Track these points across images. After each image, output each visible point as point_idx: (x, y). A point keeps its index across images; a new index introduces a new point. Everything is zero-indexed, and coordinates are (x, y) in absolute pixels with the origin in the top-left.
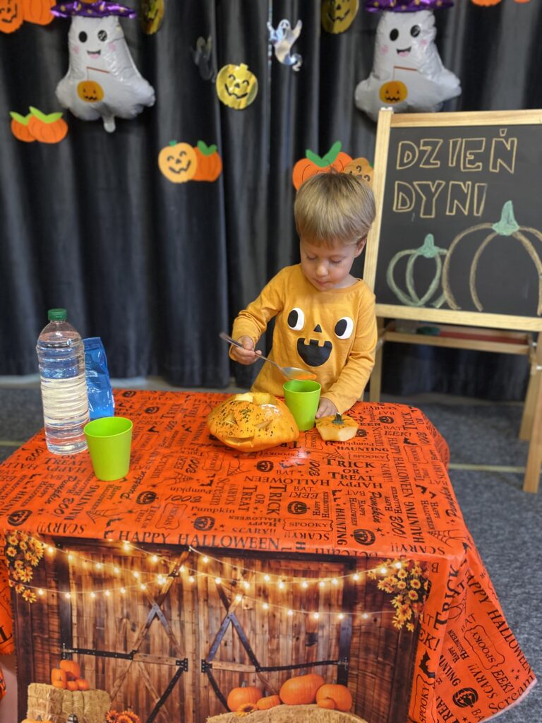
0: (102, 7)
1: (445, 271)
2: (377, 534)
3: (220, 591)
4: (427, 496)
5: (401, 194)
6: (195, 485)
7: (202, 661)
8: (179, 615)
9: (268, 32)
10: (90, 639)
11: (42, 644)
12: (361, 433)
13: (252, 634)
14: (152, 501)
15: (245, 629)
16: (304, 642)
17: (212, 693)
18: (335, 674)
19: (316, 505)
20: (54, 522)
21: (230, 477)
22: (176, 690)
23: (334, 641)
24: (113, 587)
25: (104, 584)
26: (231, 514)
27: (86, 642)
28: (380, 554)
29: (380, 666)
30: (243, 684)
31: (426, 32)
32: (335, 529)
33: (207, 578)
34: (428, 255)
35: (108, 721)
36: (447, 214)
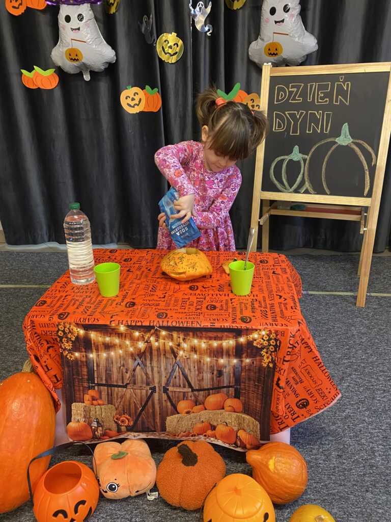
1: (306, 169)
2: (252, 318)
3: (172, 349)
5: (278, 120)
6: (156, 298)
7: (163, 387)
8: (151, 364)
9: (189, 10)
10: (104, 379)
11: (79, 382)
13: (189, 372)
14: (133, 306)
15: (185, 369)
16: (216, 375)
17: (169, 404)
18: (234, 393)
19: (221, 305)
20: (82, 317)
21: (175, 294)
22: (150, 403)
23: (232, 375)
24: (115, 350)
25: (110, 349)
26: (176, 311)
27: (102, 380)
28: (254, 327)
29: (257, 387)
30: (185, 398)
31: (294, 9)
32: (231, 316)
33: (164, 343)
34: (295, 159)
35: (115, 421)
36: (307, 132)
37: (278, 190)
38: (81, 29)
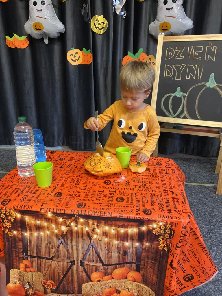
1: (185, 102)
2: (153, 211)
3: (88, 233)
4: (174, 195)
5: (167, 70)
6: (78, 190)
7: (81, 261)
8: (71, 243)
9: (113, 2)
10: (35, 252)
11: (16, 253)
12: (148, 169)
13: (100, 251)
14: (60, 196)
15: (98, 249)
16: (122, 254)
17: (84, 274)
18: (135, 267)
19: (128, 198)
20: (20, 204)
21: (92, 187)
22: (70, 272)
23: (134, 254)
24: (44, 231)
25: (40, 230)
26: (93, 202)
27: (33, 253)
28: (154, 219)
29: (153, 264)
30: (97, 270)
31: (179, 1)
32: (135, 208)
33: (82, 228)
34: (178, 96)
35: (42, 285)
36: (187, 78)
37: (165, 116)
38: (43, 10)
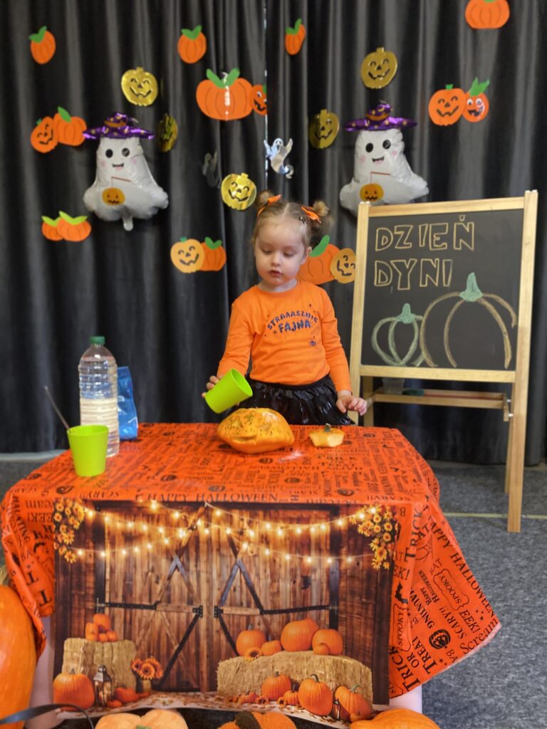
0: (126, 130)
1: (422, 333)
2: (356, 491)
3: (230, 541)
5: (380, 271)
7: (215, 607)
8: (196, 566)
9: (264, 149)
10: (120, 593)
11: (79, 601)
13: (256, 579)
14: (173, 480)
15: (251, 574)
16: (300, 585)
17: (223, 637)
18: (328, 619)
19: (308, 479)
20: (93, 491)
21: (237, 467)
22: (192, 635)
23: (325, 585)
24: (141, 543)
25: (134, 542)
26: (239, 484)
27: (116, 596)
29: (364, 606)
30: (250, 627)
31: (396, 145)
33: (219, 529)
34: (406, 321)
35: (133, 670)
36: (421, 286)
38: (125, 165)
